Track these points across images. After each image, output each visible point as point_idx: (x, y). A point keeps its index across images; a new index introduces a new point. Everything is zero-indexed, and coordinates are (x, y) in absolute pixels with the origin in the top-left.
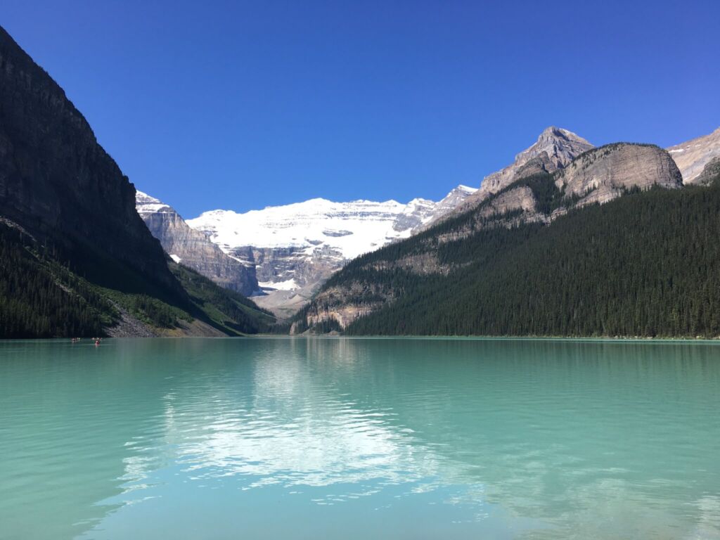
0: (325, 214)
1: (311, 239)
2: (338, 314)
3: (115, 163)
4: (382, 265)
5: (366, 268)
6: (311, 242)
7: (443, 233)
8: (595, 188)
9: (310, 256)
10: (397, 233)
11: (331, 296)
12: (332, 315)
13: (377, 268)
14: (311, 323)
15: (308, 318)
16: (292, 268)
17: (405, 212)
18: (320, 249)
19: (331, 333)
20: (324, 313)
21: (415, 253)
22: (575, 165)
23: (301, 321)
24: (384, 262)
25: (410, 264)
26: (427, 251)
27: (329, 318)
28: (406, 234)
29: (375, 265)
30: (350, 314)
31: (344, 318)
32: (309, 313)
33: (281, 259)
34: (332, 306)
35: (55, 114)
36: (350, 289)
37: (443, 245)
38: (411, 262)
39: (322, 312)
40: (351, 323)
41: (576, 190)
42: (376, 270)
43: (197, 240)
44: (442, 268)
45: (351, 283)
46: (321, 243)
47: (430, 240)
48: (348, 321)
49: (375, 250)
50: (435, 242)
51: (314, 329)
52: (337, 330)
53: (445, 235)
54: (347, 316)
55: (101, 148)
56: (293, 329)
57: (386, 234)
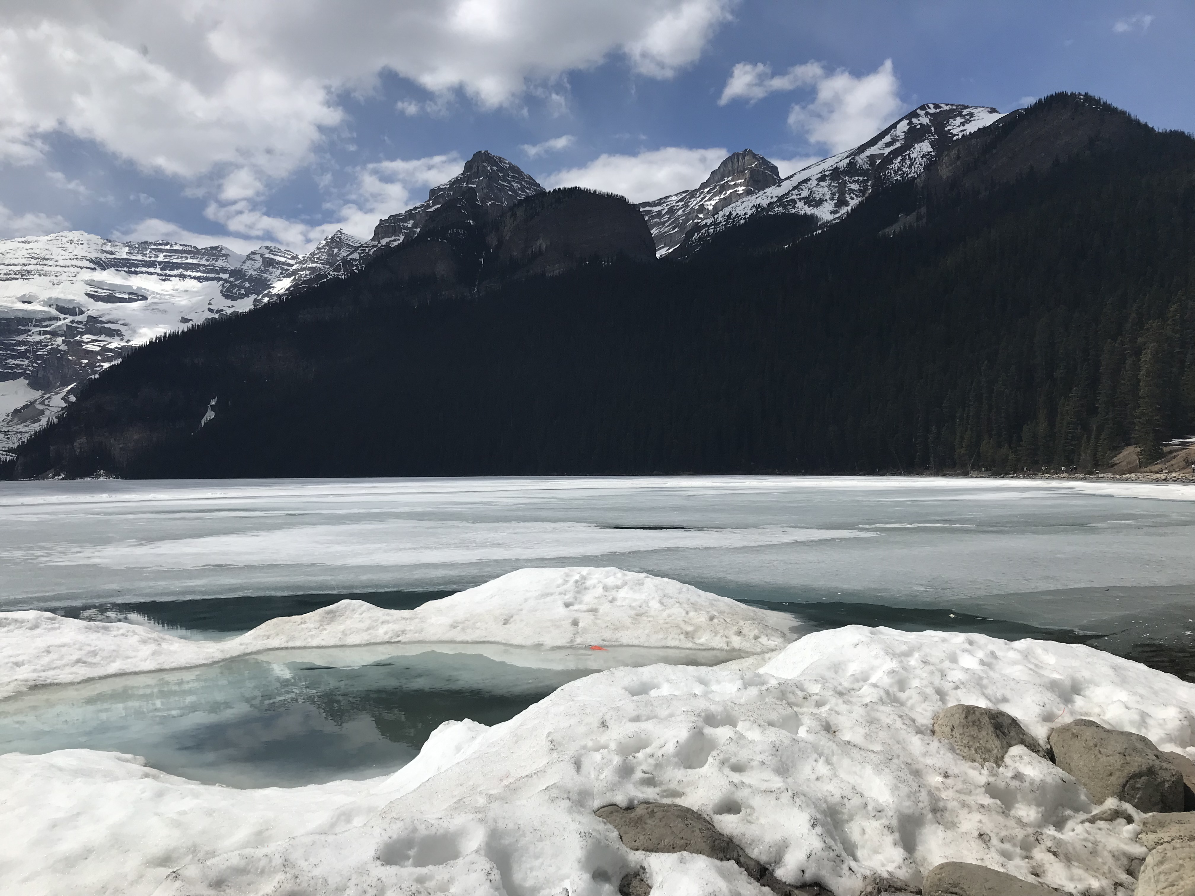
0: (91, 261)
1: (62, 305)
2: (112, 440)
4: (198, 356)
6: (62, 310)
7: (306, 308)
8: (540, 253)
9: (61, 336)
10: (229, 302)
11: (99, 408)
12: (101, 442)
13: (188, 361)
14: (59, 456)
15: (52, 448)
16: (23, 355)
17: (244, 268)
18: (79, 322)
20: (84, 440)
21: (257, 338)
22: (514, 215)
24: (202, 352)
26: (279, 335)
27: (95, 446)
28: (245, 305)
30: (136, 441)
31: (124, 448)
32: (53, 439)
34: (101, 426)
36: (135, 396)
37: (306, 325)
39: (80, 436)
40: (137, 456)
41: (515, 254)
42: (185, 364)
44: (304, 365)
45: (138, 387)
46: (82, 312)
47: (285, 317)
48: (131, 454)
49: (186, 330)
50: (293, 320)
51: (62, 468)
52: (110, 468)
53: (309, 310)
54: (130, 445)
57: (210, 304)
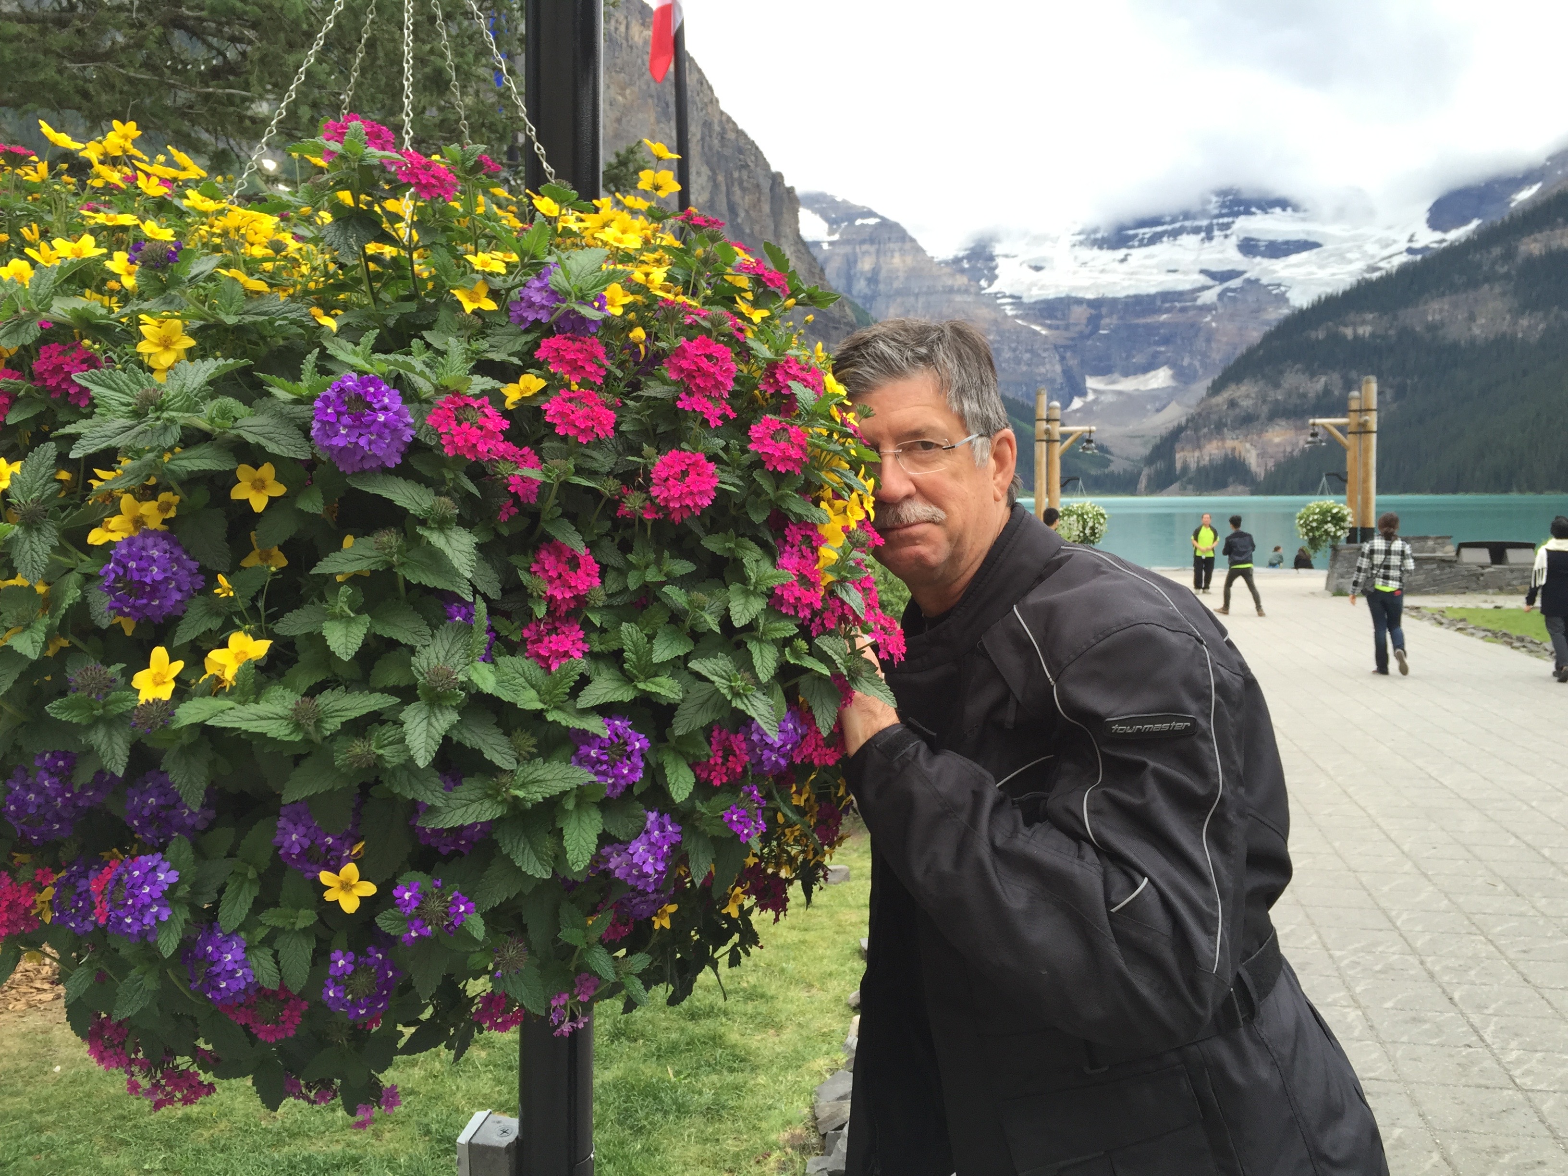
1: (1214, 269)
2: (1248, 445)
3: (757, 148)
4: (1364, 323)
5: (1321, 335)
6: (1213, 276)
7: (1531, 233)
9: (1212, 310)
10: (1438, 235)
11: (1232, 404)
12: (1234, 449)
13: (1349, 332)
14: (1185, 468)
15: (1178, 456)
16: (1166, 340)
18: (1234, 290)
19: (1230, 489)
20: (1214, 444)
21: (1454, 289)
23: (1160, 465)
24: (1369, 316)
25: (1438, 317)
26: (1487, 280)
27: (1226, 455)
29: (1346, 326)
30: (1278, 445)
31: (1262, 455)
32: (1178, 446)
33: (1142, 321)
34: (1234, 428)
35: (640, 61)
36: (1277, 386)
37: (1531, 262)
38: (1441, 310)
39: (1210, 440)
40: (1277, 465)
42: (1345, 337)
43: (951, 290)
44: (1524, 322)
45: (1281, 373)
46: (1237, 276)
47: (1497, 251)
48: (1271, 464)
50: (1509, 255)
51: (1190, 482)
52: (1244, 482)
53: (1538, 236)
54: (1270, 450)
55: (729, 119)
56: (1143, 482)
57: (1411, 240)
